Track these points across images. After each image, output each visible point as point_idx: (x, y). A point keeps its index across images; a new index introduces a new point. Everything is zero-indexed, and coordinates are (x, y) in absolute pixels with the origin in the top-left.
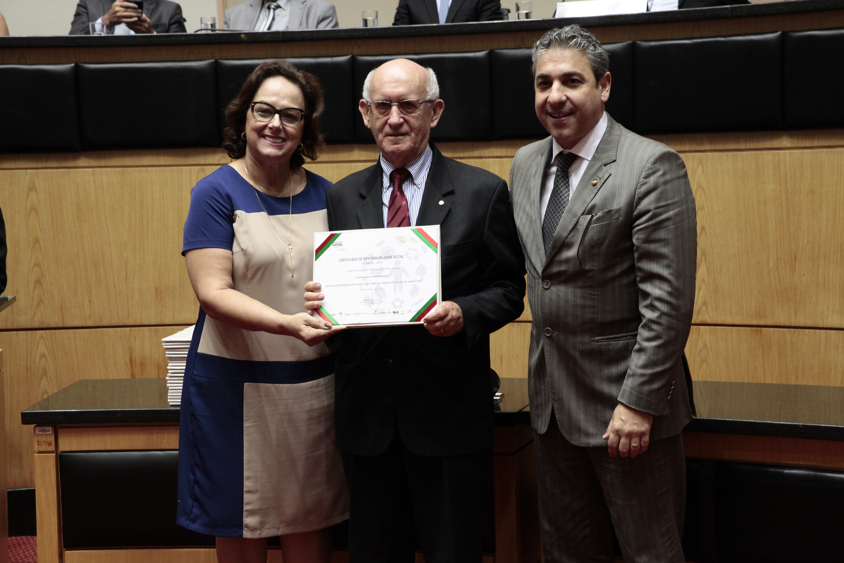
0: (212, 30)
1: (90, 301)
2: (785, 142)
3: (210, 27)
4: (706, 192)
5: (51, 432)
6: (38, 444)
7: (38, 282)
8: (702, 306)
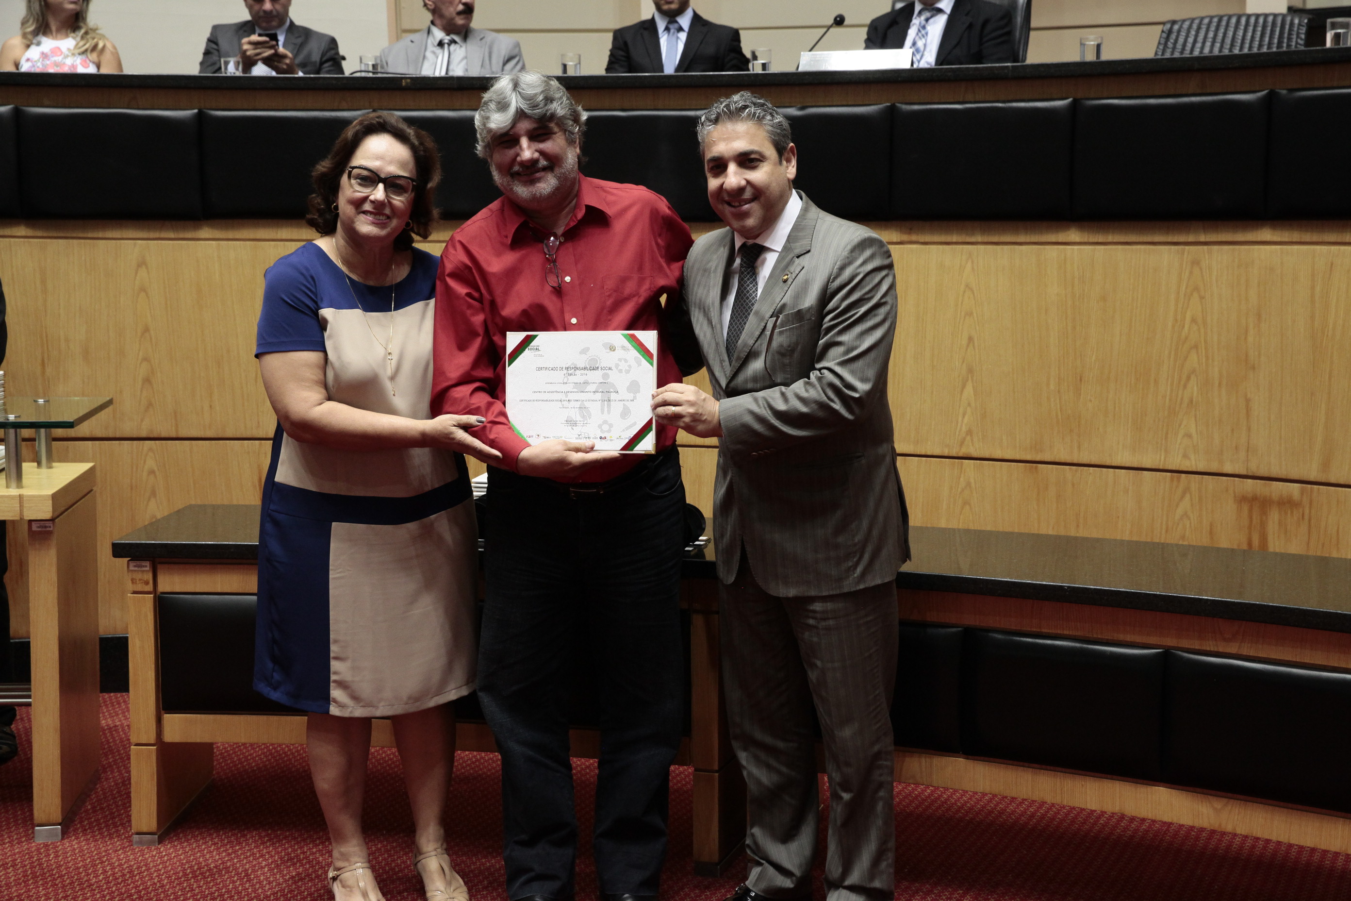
0: (374, 73)
1: (211, 406)
2: (1073, 235)
3: (371, 69)
4: (976, 295)
5: (148, 569)
6: (133, 583)
7: (147, 381)
8: (967, 434)
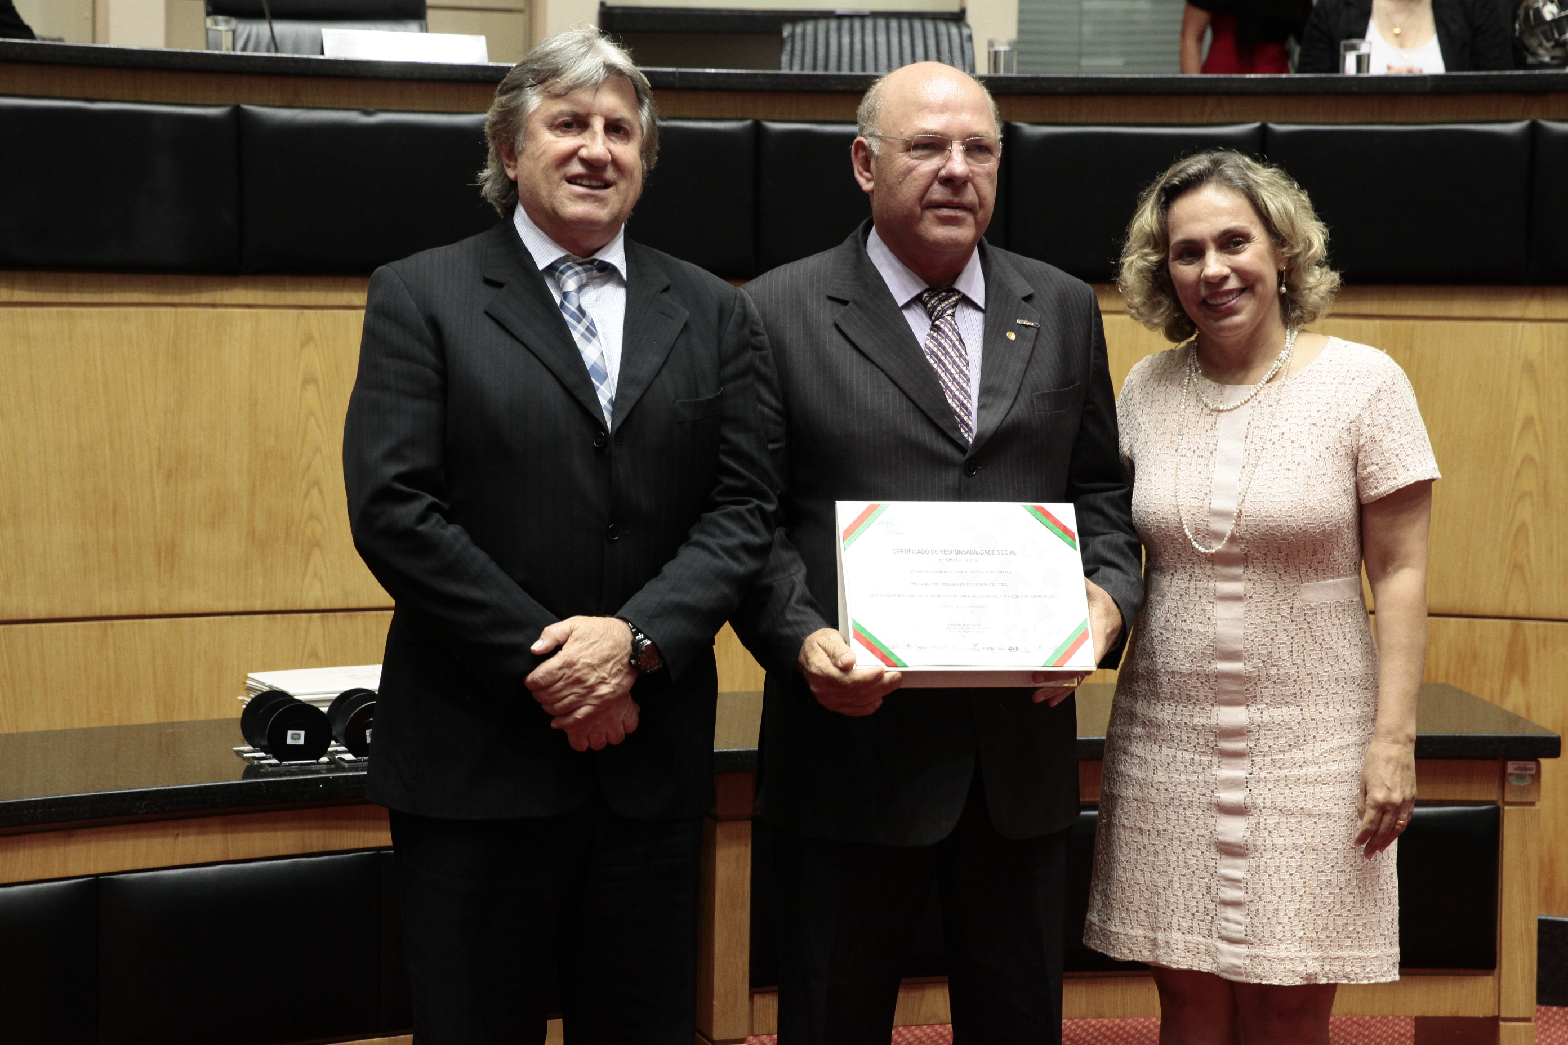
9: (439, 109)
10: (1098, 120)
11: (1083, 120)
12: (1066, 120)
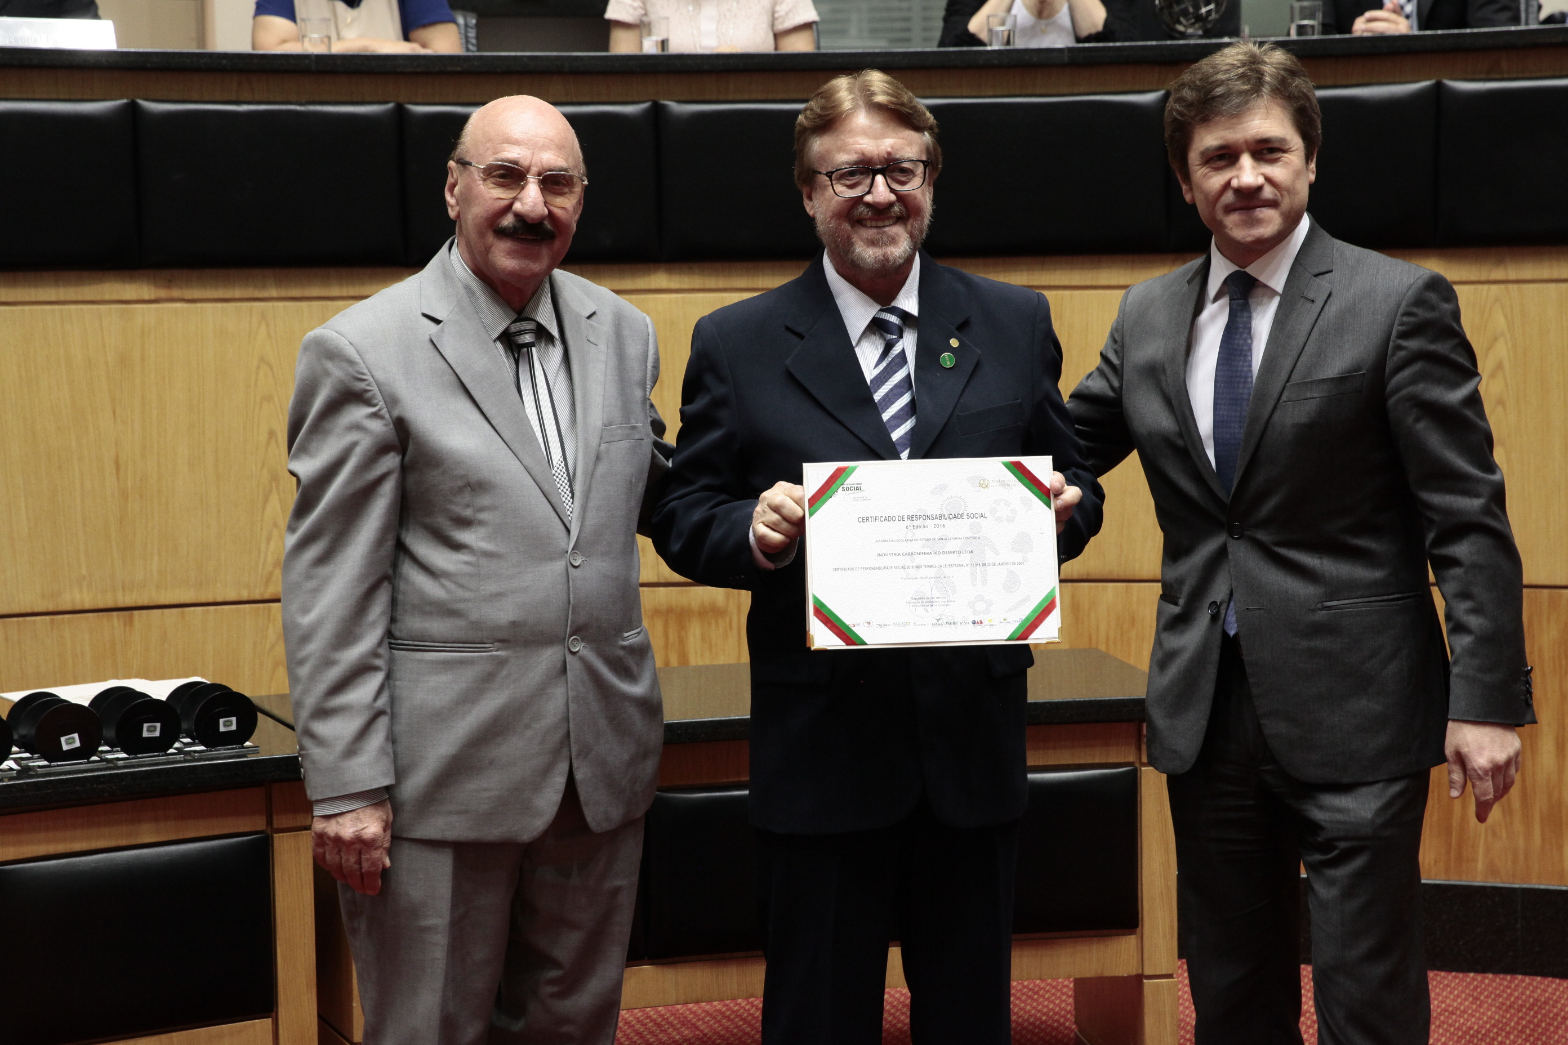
9: (62, 97)
10: (746, 97)
11: (731, 97)
12: (714, 98)
